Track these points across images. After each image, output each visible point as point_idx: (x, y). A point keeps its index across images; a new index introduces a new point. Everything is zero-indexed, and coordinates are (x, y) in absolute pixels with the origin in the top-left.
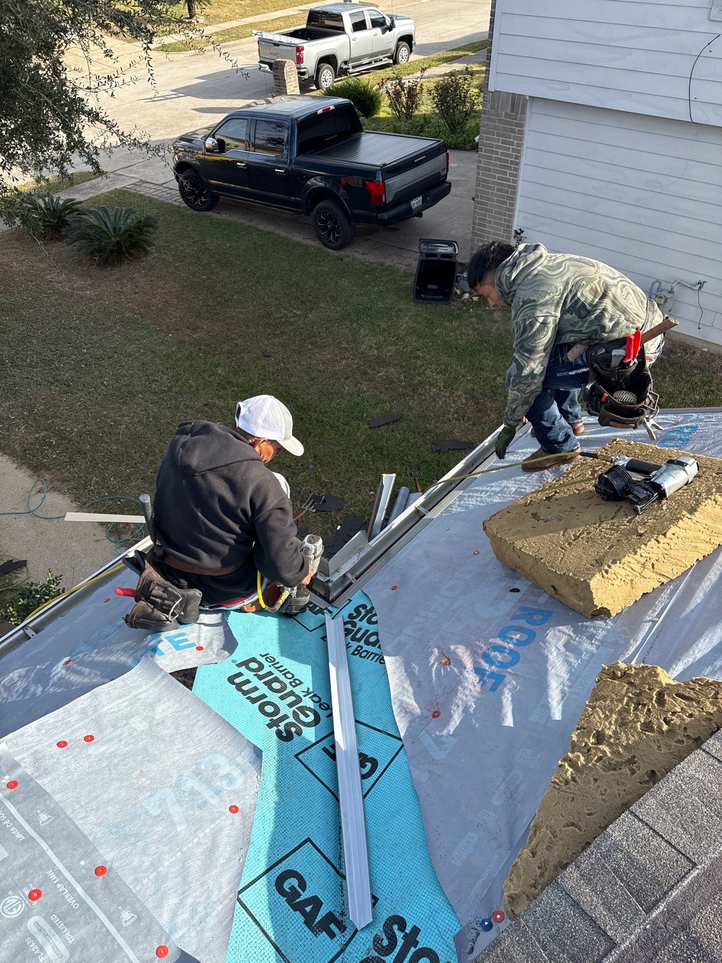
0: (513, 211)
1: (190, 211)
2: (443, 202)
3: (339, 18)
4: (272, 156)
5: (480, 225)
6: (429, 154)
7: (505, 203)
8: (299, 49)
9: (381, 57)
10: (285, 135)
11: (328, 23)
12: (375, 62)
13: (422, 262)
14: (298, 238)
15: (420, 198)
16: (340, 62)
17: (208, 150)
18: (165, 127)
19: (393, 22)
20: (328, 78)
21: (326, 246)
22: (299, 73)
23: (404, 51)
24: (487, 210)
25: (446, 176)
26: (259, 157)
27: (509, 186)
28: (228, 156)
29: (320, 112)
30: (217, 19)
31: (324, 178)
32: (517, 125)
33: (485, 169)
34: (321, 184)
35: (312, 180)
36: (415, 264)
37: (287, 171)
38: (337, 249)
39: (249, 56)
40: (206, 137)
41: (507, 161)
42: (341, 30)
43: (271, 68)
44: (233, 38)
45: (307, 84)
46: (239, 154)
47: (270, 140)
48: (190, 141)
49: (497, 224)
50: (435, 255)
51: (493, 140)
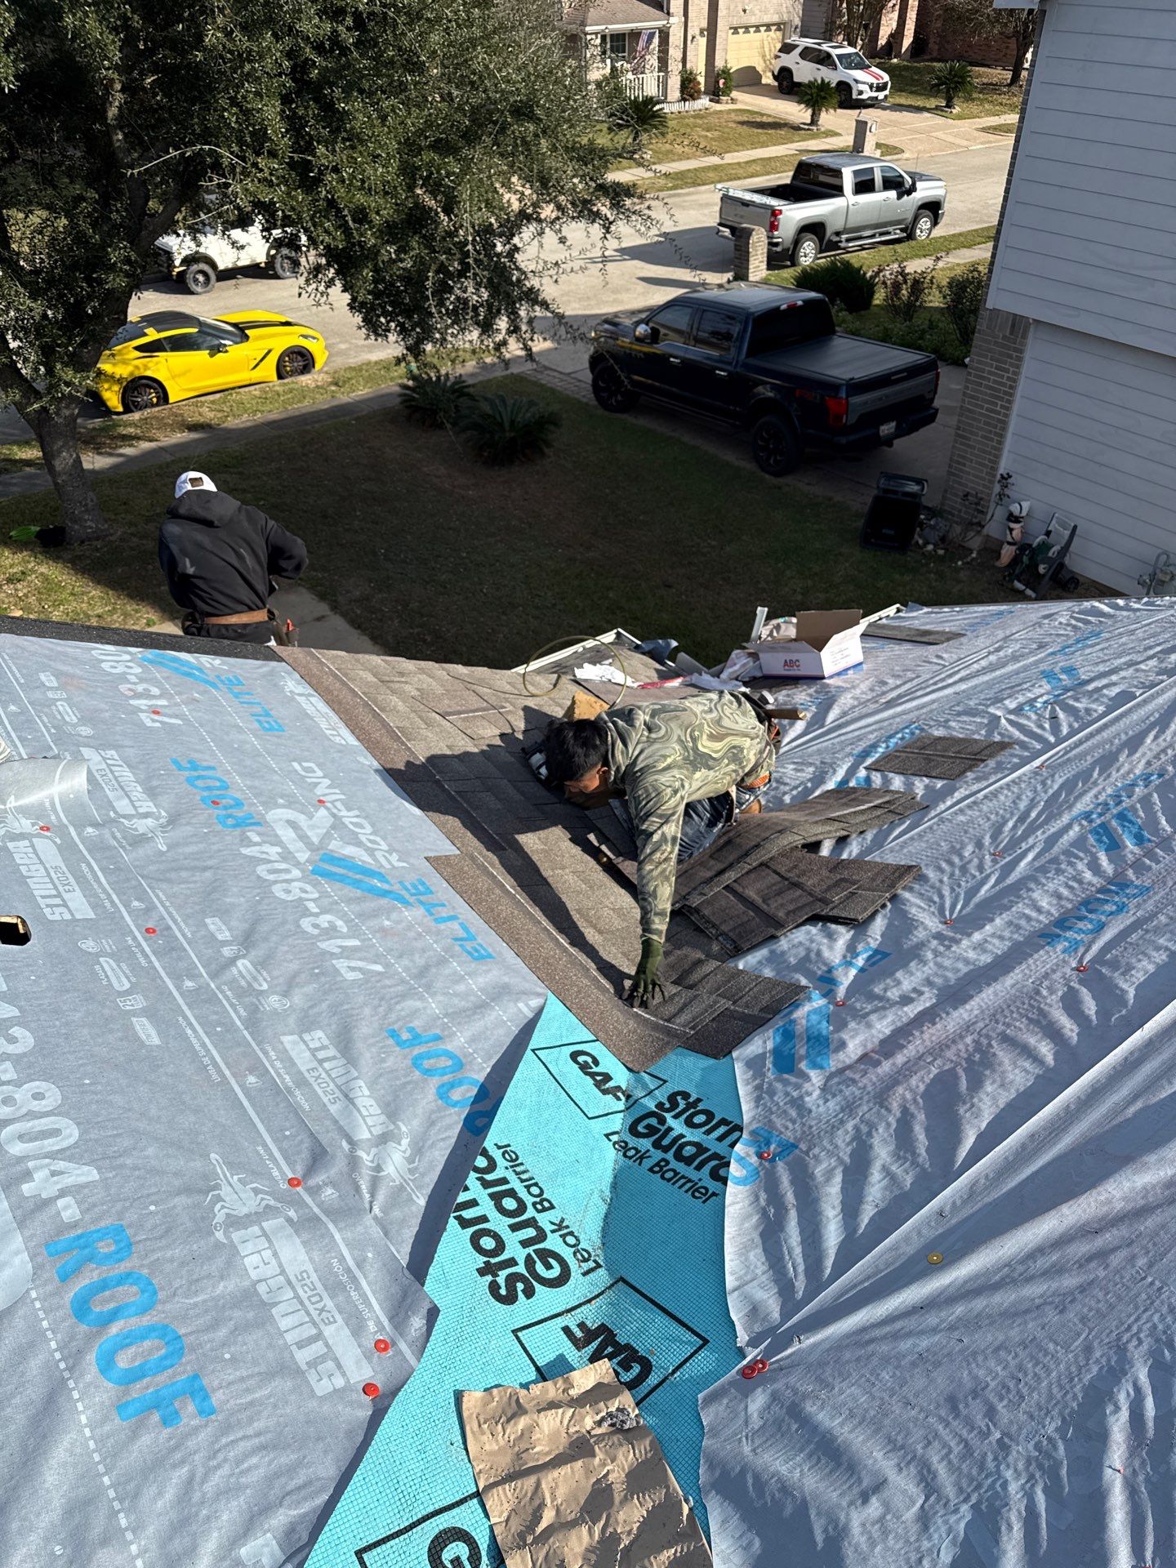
0: (1000, 450)
1: (600, 411)
2: (924, 432)
3: (838, 174)
4: (715, 353)
5: (959, 463)
6: (913, 371)
7: (992, 440)
8: (775, 213)
9: (890, 229)
10: (735, 330)
11: (822, 178)
12: (882, 234)
13: (877, 499)
14: (730, 457)
15: (893, 424)
16: (829, 232)
17: (639, 340)
18: (580, 300)
19: (914, 184)
20: (808, 254)
21: (763, 470)
22: (770, 244)
23: (924, 223)
24: (969, 446)
25: (932, 400)
26: (697, 352)
27: (999, 421)
28: (660, 348)
29: (784, 307)
30: (669, 156)
31: (774, 387)
32: (1016, 350)
33: (972, 397)
34: (771, 394)
35: (760, 389)
36: (869, 500)
37: (730, 373)
38: (777, 475)
39: (706, 211)
40: (638, 323)
41: (999, 391)
42: (838, 191)
43: (733, 233)
44: (687, 185)
45: (779, 258)
46: (675, 348)
47: (714, 334)
48: (615, 324)
49: (981, 464)
50: (896, 492)
51: (986, 364)
